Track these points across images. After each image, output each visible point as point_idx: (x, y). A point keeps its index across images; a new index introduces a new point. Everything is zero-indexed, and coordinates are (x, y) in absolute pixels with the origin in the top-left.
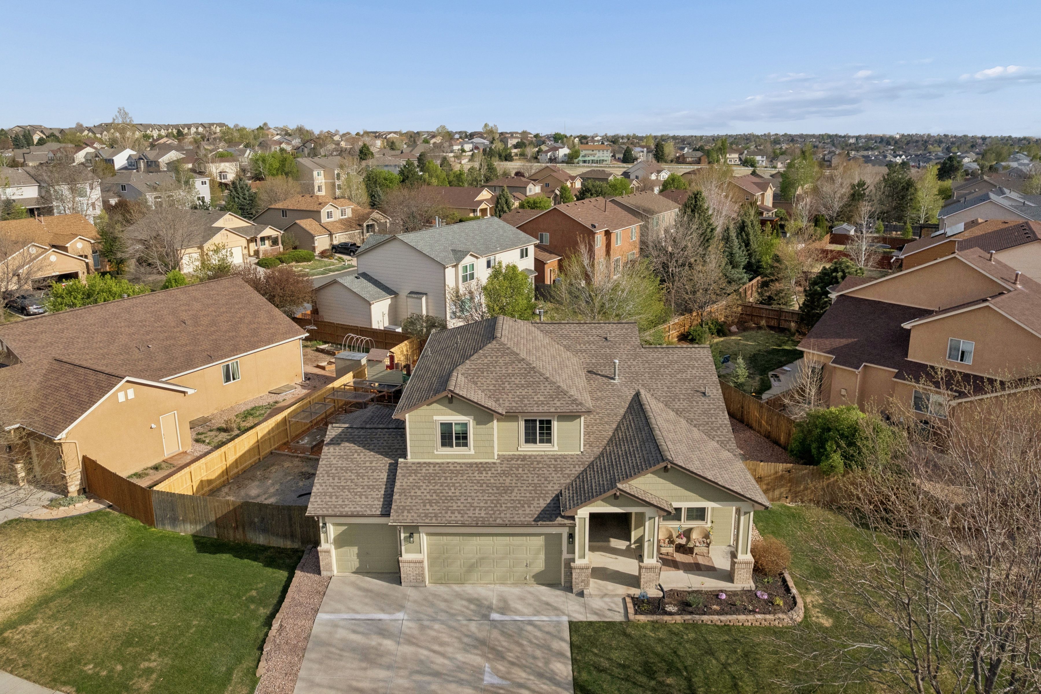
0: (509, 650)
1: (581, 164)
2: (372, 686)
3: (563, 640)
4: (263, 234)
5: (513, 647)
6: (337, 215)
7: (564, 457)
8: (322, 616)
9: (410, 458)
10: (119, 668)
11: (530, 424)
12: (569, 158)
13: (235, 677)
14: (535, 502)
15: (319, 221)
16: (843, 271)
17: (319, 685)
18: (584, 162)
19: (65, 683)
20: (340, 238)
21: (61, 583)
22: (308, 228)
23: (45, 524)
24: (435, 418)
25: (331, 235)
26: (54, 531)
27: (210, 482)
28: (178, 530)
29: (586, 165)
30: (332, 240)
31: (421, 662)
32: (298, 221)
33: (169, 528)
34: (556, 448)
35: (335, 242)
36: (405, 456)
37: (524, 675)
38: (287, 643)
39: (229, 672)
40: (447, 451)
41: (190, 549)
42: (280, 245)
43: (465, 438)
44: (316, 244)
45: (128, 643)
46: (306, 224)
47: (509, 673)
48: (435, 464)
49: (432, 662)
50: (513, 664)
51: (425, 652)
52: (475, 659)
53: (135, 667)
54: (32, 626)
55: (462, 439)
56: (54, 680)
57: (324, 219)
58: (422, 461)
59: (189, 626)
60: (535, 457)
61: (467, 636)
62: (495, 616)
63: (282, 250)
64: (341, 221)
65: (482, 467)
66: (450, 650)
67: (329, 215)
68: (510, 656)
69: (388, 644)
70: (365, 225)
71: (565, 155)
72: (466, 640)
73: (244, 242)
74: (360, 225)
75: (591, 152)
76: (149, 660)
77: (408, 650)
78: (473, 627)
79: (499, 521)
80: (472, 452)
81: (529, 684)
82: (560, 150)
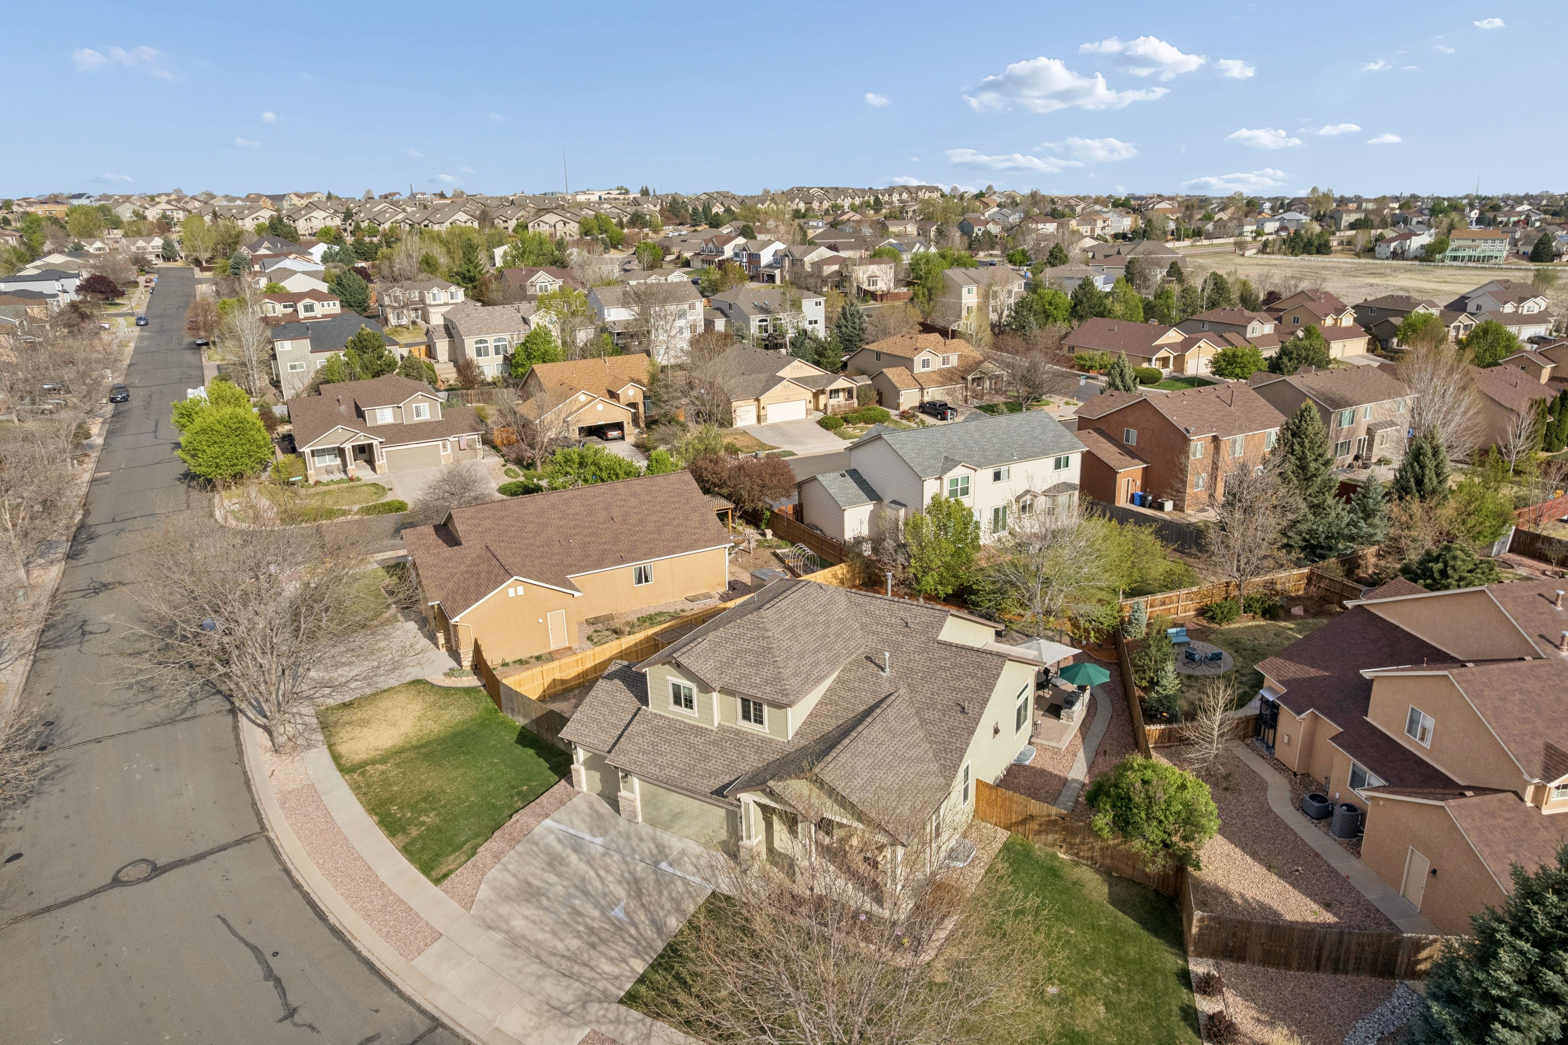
0: (649, 895)
1: (1448, 262)
2: (541, 885)
3: (695, 902)
4: (834, 386)
5: (655, 893)
6: (936, 364)
7: (771, 741)
8: (548, 822)
9: (651, 708)
10: (409, 815)
11: (745, 702)
12: (1427, 252)
13: (465, 848)
14: (721, 777)
15: (910, 369)
16: (1446, 564)
17: (508, 871)
18: (1455, 258)
19: (376, 814)
20: (934, 394)
21: (418, 740)
22: (894, 379)
23: (435, 689)
24: (668, 677)
25: (922, 389)
26: (437, 697)
27: (563, 682)
28: (515, 719)
29: (1455, 263)
30: (922, 396)
31: (583, 880)
32: (885, 370)
33: (510, 716)
34: (767, 731)
35: (927, 399)
36: (647, 705)
37: (643, 918)
38: (511, 834)
39: (465, 843)
40: (677, 708)
41: (510, 738)
42: (855, 400)
43: (691, 701)
44: (901, 400)
45: (425, 800)
46: (893, 374)
47: (635, 912)
48: (666, 718)
49: (591, 884)
50: (643, 905)
51: (592, 873)
52: (620, 892)
53: (417, 818)
54: (384, 767)
55: (689, 703)
56: (373, 809)
57: (918, 368)
58: (659, 712)
59: (466, 800)
60: (748, 734)
61: (630, 872)
62: (664, 865)
63: (856, 405)
64: (940, 372)
65: (699, 731)
66: (610, 878)
67: (926, 363)
68: (646, 900)
69: (573, 858)
70: (970, 378)
71: (1422, 247)
72: (627, 875)
73: (810, 396)
74: (964, 378)
75: (1470, 243)
76: (428, 816)
77: (583, 866)
78: (640, 867)
79: (685, 784)
80: (697, 715)
81: (641, 927)
82: (1413, 238)
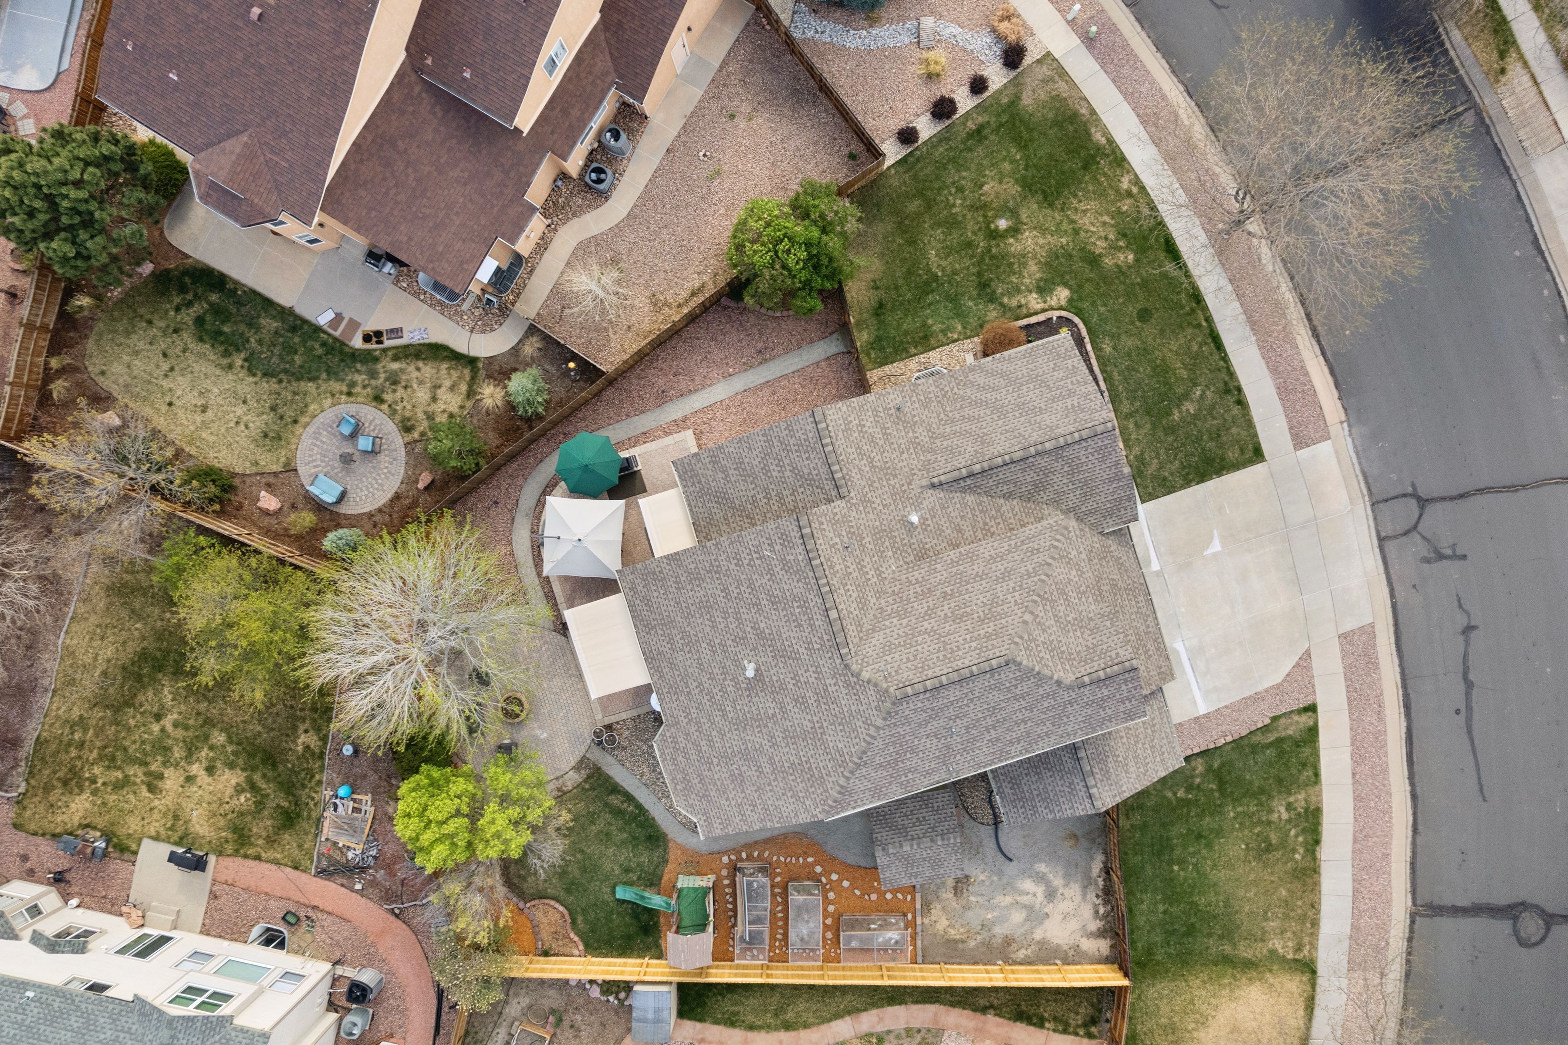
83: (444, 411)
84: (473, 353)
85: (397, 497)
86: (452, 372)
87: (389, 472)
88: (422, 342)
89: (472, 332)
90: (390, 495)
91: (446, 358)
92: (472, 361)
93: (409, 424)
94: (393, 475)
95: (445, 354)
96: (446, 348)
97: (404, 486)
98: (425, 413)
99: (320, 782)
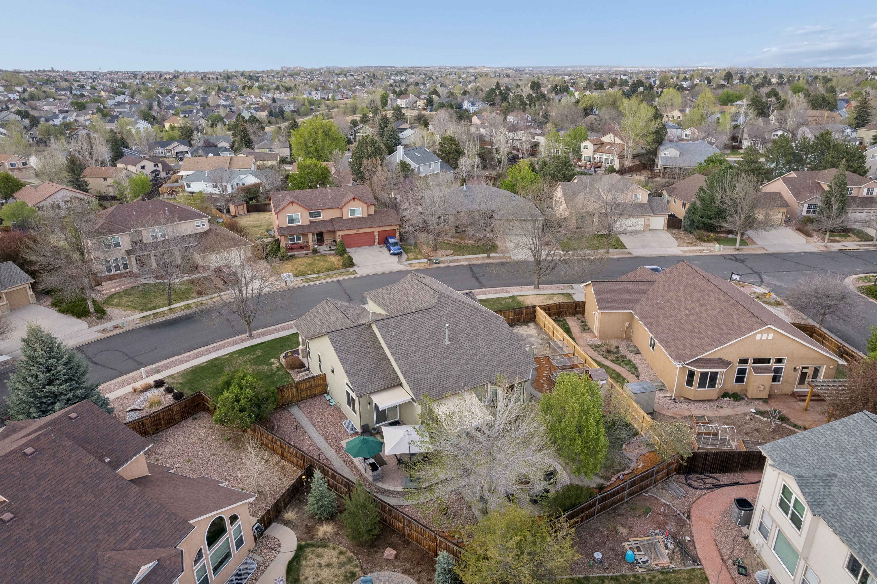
83: (338, 558)
84: (295, 547)
85: (406, 572)
86: (309, 558)
87: (388, 580)
88: (285, 580)
89: (279, 552)
90: (406, 577)
91: (298, 562)
92: (300, 548)
93: (349, 575)
94: (390, 578)
95: (295, 564)
96: (291, 563)
97: (396, 570)
98: (340, 568)
99: (634, 576)
